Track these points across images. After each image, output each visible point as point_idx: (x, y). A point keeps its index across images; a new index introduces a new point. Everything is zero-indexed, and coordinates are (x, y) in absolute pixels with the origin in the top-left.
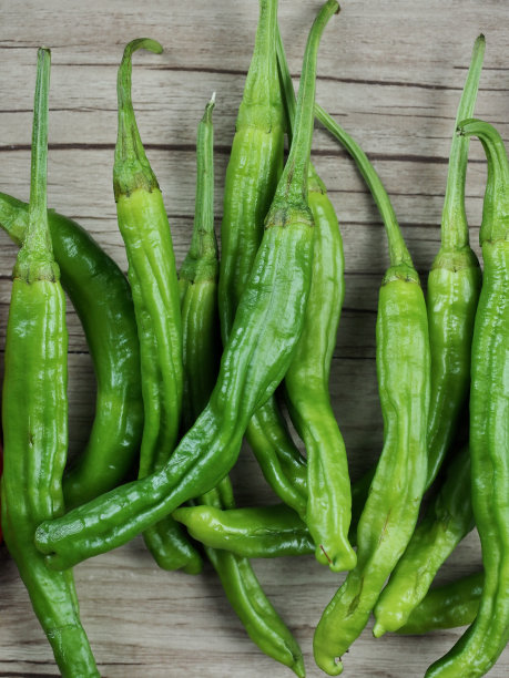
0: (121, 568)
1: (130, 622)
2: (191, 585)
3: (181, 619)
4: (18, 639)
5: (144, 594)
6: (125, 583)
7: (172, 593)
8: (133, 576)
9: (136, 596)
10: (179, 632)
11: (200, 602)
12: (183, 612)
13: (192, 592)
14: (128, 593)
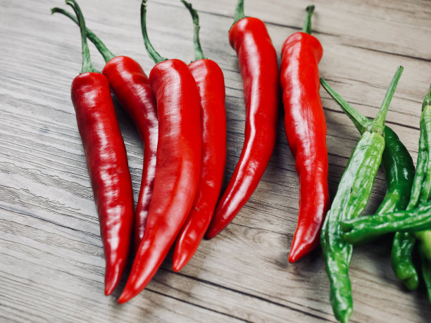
0: (371, 281)
1: (369, 306)
2: (407, 299)
3: (397, 312)
4: (307, 296)
5: (381, 296)
6: (372, 288)
7: (395, 299)
8: (377, 286)
9: (376, 295)
10: (395, 318)
11: (410, 308)
12: (399, 309)
13: (407, 302)
14: (372, 293)
